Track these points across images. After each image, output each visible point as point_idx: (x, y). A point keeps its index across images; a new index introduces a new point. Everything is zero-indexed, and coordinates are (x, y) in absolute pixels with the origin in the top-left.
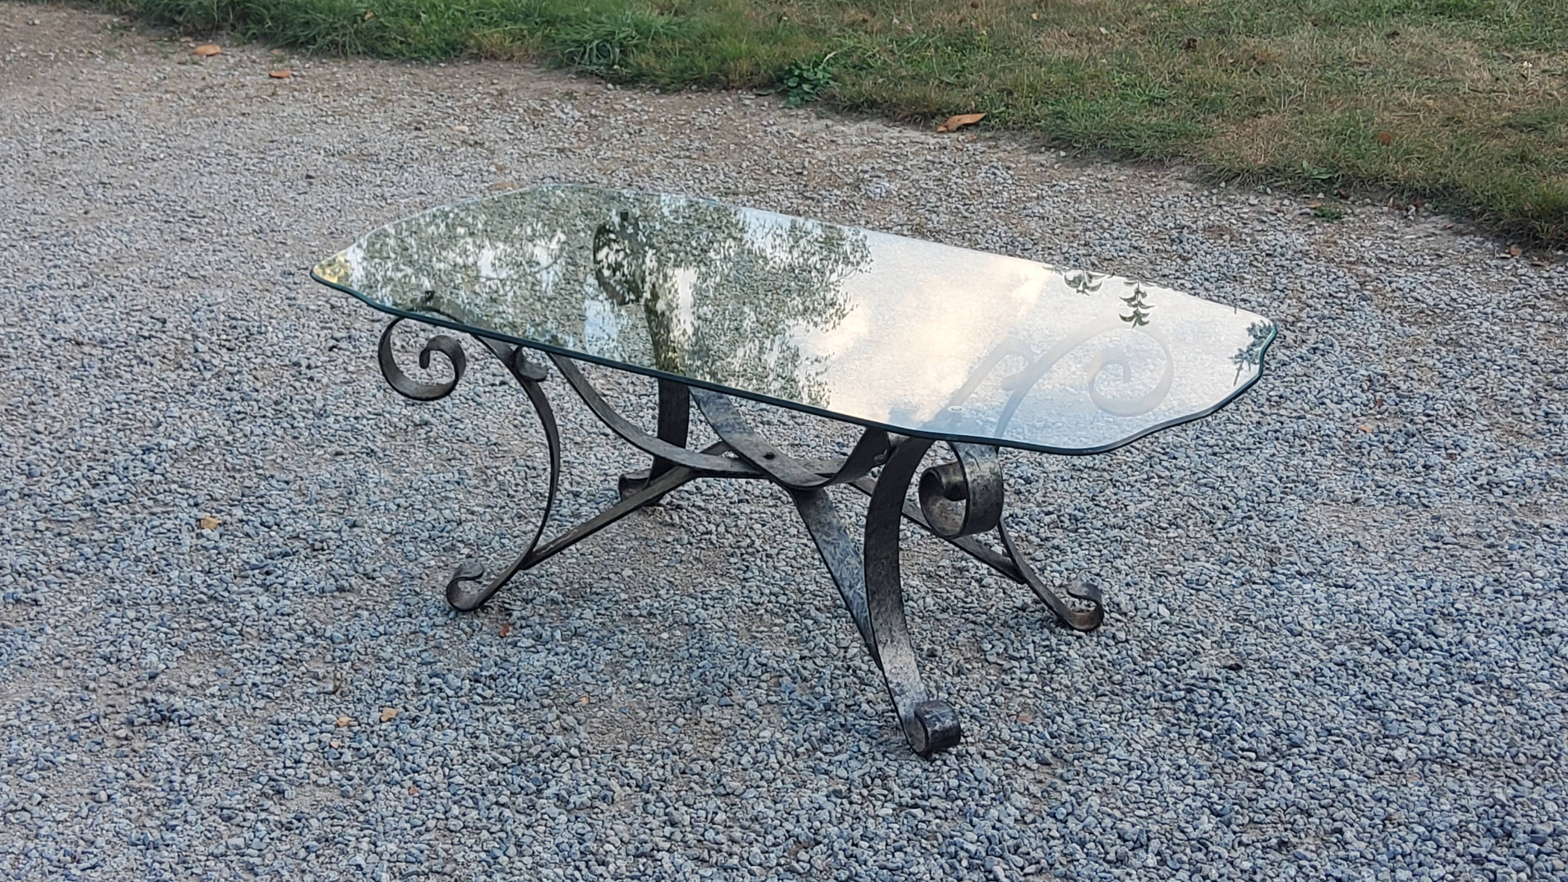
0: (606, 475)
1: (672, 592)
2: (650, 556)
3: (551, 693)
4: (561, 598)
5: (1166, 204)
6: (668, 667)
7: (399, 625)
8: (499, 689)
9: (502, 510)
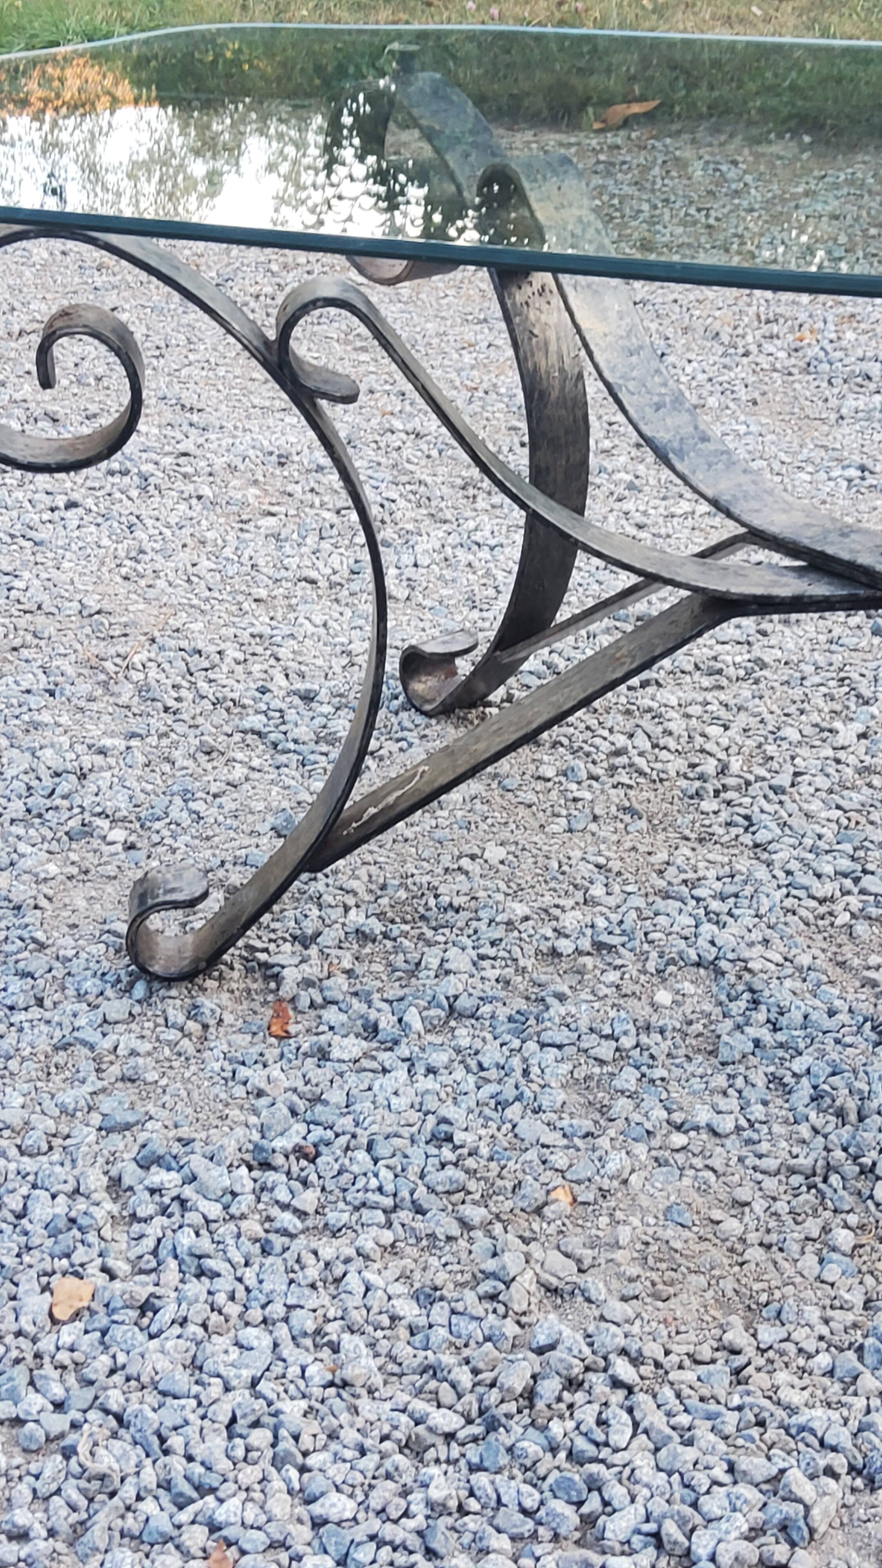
0: (349, 654)
1: (616, 888)
2: (522, 811)
3: (472, 1185)
4: (377, 927)
6: (721, 1080)
7: (21, 1030)
8: (330, 1185)
9: (165, 742)
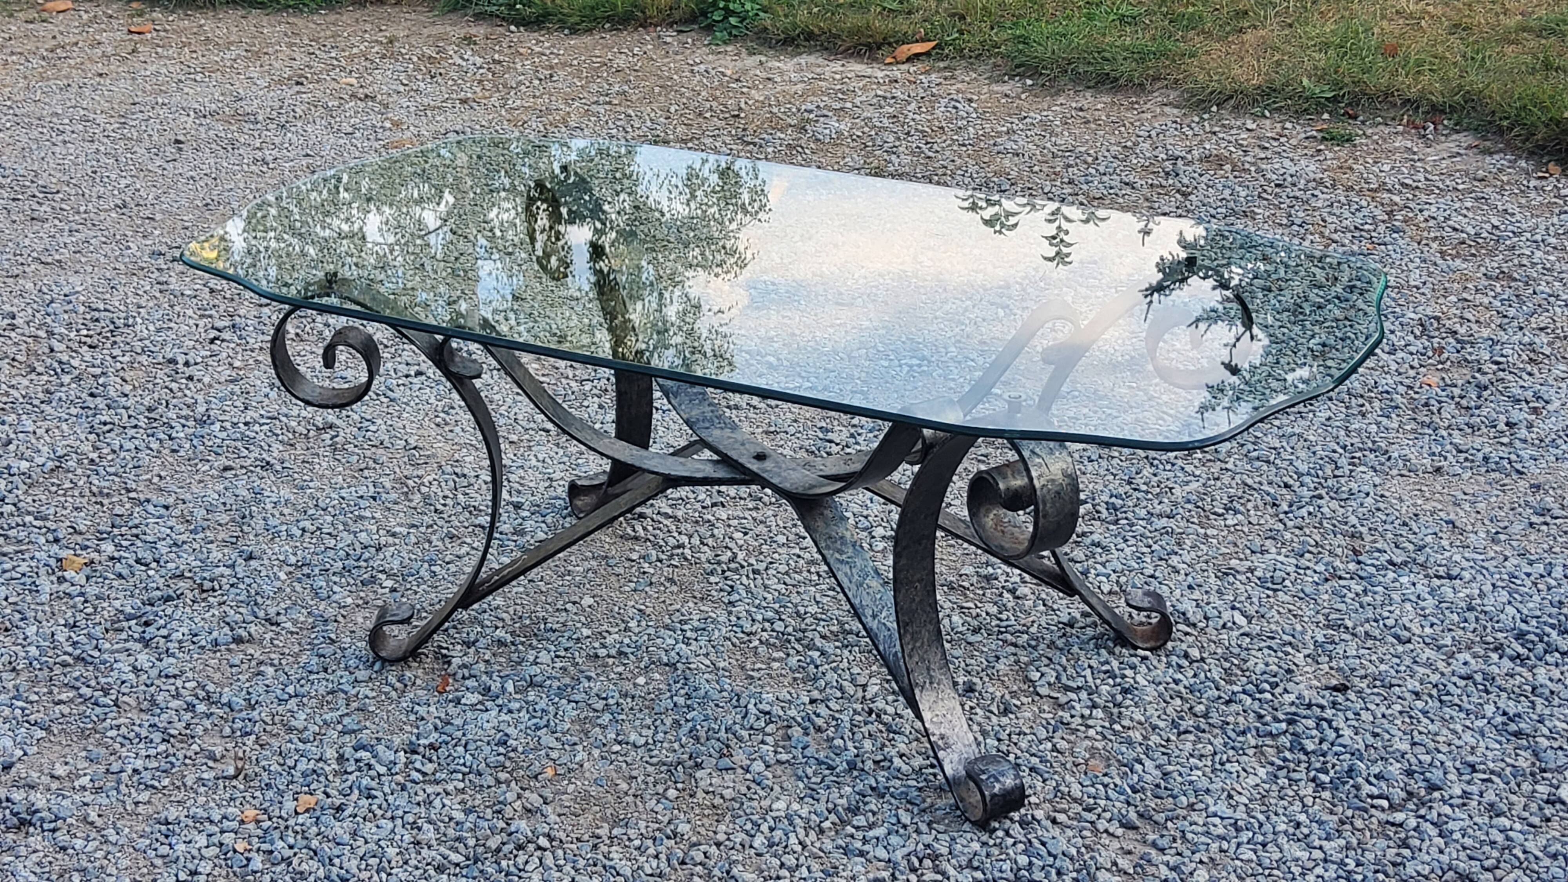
0: (551, 479)
1: (644, 623)
2: (613, 578)
3: (508, 764)
4: (509, 638)
5: (1153, 133)
6: (649, 721)
7: (313, 683)
8: (443, 762)
9: (430, 530)
